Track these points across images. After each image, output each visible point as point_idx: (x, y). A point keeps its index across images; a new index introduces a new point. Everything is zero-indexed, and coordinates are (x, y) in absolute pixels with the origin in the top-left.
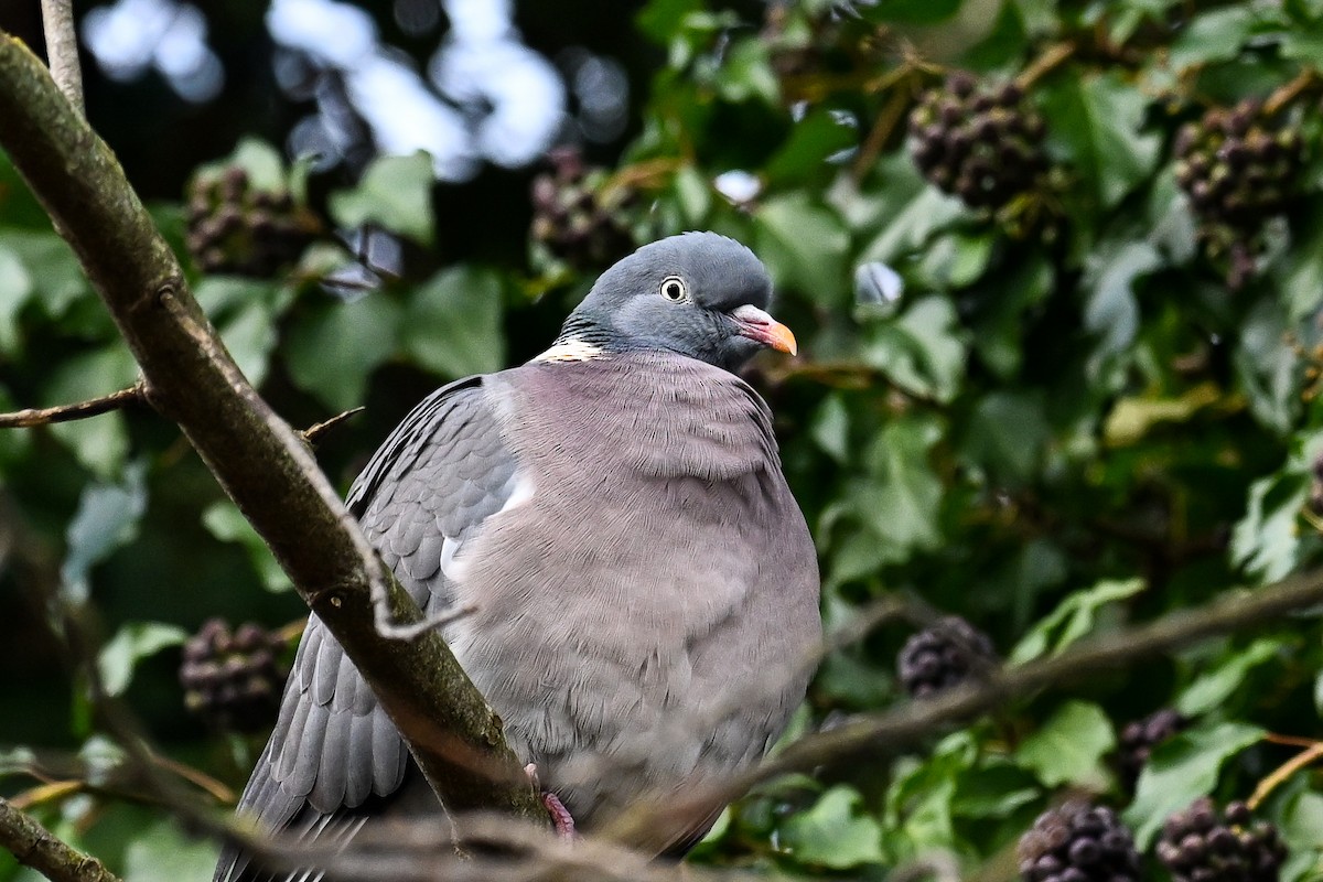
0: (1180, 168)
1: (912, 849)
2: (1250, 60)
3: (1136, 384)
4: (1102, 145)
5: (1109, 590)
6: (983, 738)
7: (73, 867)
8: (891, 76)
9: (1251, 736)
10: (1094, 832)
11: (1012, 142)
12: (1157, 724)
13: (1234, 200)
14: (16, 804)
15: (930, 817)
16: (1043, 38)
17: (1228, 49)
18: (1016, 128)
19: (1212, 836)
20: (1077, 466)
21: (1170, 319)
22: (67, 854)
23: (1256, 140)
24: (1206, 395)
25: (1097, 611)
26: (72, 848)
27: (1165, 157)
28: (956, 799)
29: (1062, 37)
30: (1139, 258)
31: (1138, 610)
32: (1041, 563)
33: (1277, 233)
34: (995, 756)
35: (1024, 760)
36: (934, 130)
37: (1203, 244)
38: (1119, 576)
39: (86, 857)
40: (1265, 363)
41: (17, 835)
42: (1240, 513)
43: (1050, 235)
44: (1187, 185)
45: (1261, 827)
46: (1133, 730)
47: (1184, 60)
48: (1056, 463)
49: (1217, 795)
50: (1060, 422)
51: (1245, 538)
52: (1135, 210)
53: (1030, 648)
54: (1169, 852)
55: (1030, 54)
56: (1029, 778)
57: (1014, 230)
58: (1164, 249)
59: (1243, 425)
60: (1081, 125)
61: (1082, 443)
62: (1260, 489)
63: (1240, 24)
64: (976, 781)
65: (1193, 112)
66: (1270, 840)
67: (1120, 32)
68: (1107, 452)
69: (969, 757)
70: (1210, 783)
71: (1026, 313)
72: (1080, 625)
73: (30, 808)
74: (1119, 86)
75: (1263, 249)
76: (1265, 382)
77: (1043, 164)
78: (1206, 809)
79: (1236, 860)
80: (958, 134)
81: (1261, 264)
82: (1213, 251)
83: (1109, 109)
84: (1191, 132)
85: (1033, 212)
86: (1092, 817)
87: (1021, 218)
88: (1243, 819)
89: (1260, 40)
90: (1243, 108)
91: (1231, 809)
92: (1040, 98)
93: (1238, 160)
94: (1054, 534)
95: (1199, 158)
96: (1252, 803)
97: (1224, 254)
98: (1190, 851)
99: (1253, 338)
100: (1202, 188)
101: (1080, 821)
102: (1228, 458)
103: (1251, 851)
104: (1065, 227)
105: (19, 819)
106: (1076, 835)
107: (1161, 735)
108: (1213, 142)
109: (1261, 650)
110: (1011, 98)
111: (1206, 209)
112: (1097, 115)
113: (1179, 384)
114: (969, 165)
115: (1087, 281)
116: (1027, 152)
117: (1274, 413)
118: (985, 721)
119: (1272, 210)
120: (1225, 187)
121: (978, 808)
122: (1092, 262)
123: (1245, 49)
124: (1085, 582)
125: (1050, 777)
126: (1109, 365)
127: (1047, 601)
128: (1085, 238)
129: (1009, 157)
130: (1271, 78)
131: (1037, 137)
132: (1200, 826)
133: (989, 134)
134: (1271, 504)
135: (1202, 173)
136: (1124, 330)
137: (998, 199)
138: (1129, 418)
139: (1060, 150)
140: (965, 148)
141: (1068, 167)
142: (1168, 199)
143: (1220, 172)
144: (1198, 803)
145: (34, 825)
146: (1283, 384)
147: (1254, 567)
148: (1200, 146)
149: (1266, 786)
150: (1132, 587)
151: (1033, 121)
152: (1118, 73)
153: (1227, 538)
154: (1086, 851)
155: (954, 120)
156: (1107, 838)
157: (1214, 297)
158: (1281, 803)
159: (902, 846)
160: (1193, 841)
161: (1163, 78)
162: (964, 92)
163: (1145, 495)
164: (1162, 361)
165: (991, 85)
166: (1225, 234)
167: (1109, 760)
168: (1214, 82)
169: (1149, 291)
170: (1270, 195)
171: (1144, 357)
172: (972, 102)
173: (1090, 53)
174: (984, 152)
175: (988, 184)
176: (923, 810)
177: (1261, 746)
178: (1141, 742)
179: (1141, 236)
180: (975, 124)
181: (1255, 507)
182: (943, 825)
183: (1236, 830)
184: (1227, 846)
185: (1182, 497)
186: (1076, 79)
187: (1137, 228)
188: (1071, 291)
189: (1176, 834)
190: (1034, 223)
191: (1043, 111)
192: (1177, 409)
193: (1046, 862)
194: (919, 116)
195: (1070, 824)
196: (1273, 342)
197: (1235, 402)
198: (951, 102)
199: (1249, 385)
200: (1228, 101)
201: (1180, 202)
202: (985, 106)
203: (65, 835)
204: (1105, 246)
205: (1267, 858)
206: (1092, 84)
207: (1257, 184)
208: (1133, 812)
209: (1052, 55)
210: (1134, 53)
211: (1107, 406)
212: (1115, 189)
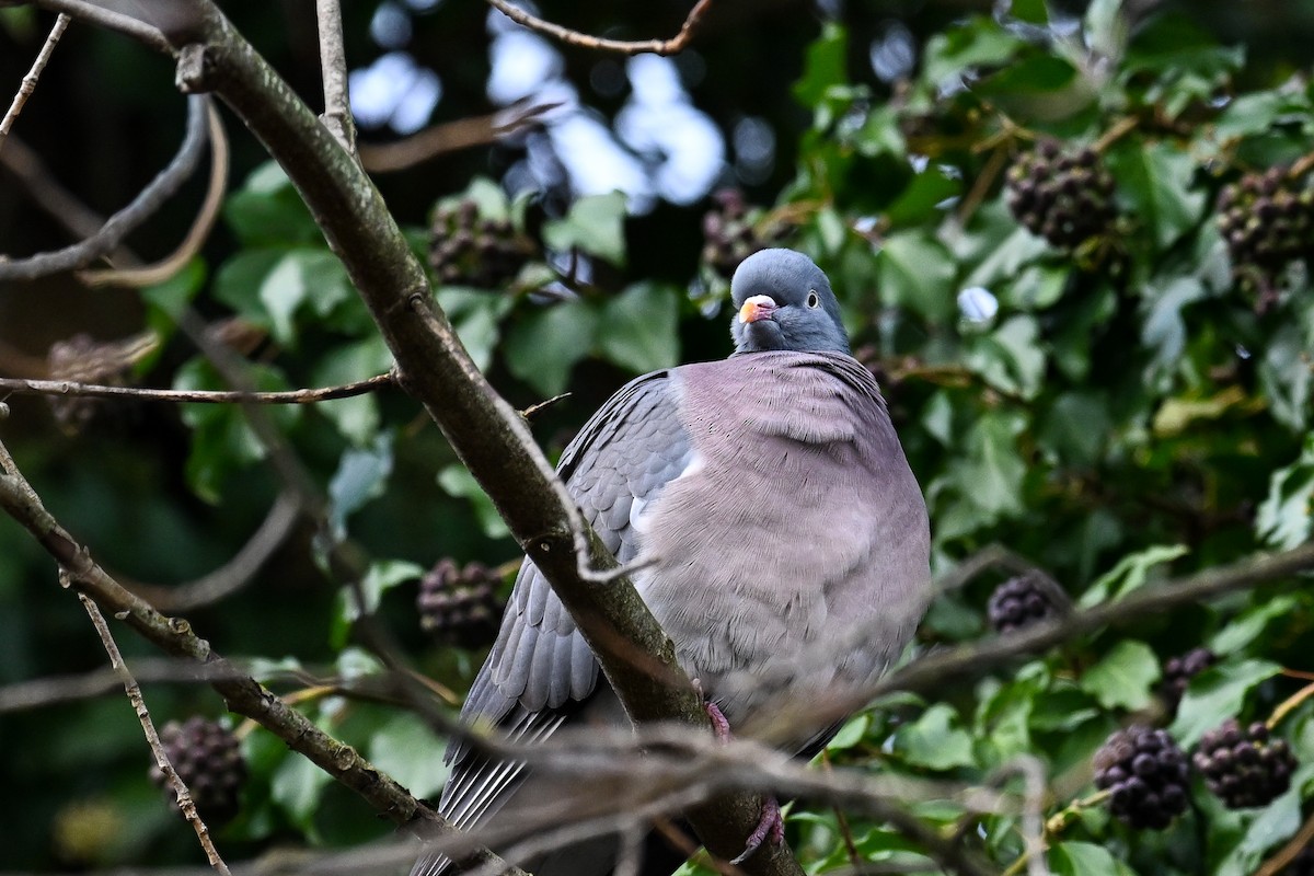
0: (1222, 220)
1: (998, 756)
2: (1277, 135)
3: (1180, 387)
4: (1159, 198)
5: (1160, 553)
6: (1055, 668)
7: (332, 752)
8: (991, 141)
9: (1270, 670)
10: (1153, 749)
11: (1088, 195)
12: (1192, 660)
13: (1263, 246)
14: (286, 700)
15: (1012, 729)
16: (1112, 111)
17: (1261, 125)
18: (1091, 184)
19: (1238, 749)
20: (1130, 451)
21: (1208, 337)
22: (327, 742)
23: (1283, 199)
24: (1234, 396)
25: (1149, 570)
26: (331, 738)
27: (1209, 209)
28: (1033, 714)
29: (1129, 112)
30: (1186, 289)
31: (1178, 568)
32: (1102, 529)
33: (1296, 272)
34: (1064, 682)
35: (1088, 686)
36: (1026, 184)
37: (1238, 280)
38: (1168, 542)
39: (343, 746)
40: (1286, 375)
41: (290, 728)
42: (1264, 495)
43: (1116, 269)
44: (1226, 233)
45: (1277, 743)
46: (1174, 664)
47: (1225, 133)
48: (1115, 450)
49: (1243, 718)
50: (1119, 417)
51: (1268, 516)
52: (1184, 252)
53: (1094, 596)
54: (1204, 761)
55: (1104, 126)
56: (1091, 701)
57: (1086, 265)
58: (1207, 283)
59: (1264, 422)
60: (1143, 183)
61: (1137, 434)
62: (1280, 477)
63: (1270, 106)
64: (1049, 702)
65: (1232, 175)
66: (1283, 754)
67: (1173, 109)
68: (1156, 442)
69: (1044, 682)
70: (1237, 707)
71: (1094, 330)
72: (1135, 580)
73: (297, 704)
74: (1173, 152)
75: (1286, 285)
76: (1285, 391)
77: (1112, 213)
78: (1234, 728)
79: (1256, 769)
80: (1045, 188)
81: (1284, 297)
82: (1246, 286)
83: (1165, 171)
84: (1231, 191)
85: (1102, 252)
86: (1151, 737)
87: (1092, 255)
88: (1263, 736)
89: (1286, 119)
90: (1273, 173)
91: (1254, 728)
92: (1111, 160)
93: (1268, 215)
94: (1114, 505)
95: (1237, 212)
96: (1270, 724)
97: (1254, 289)
98: (1220, 761)
99: (1276, 355)
100: (1238, 236)
101: (1142, 741)
102: (1249, 448)
103: (1269, 762)
104: (1128, 263)
105: (290, 714)
106: (1138, 751)
107: (1197, 669)
108: (1248, 199)
109: (1279, 605)
110: (1088, 160)
111: (1239, 253)
112: (1156, 176)
113: (1214, 388)
114: (1052, 213)
115: (1144, 307)
116: (1100, 203)
117: (1291, 414)
118: (1055, 653)
119: (1293, 254)
120: (1258, 235)
121: (1049, 723)
122: (1148, 291)
123: (1275, 126)
124: (1140, 546)
125: (1109, 701)
126: (1159, 374)
127: (1108, 559)
128: (1143, 271)
129: (1085, 207)
130: (1293, 150)
131: (1108, 192)
132: (1229, 741)
133: (1070, 188)
134: (1289, 489)
135: (1239, 224)
136: (1173, 347)
137: (1074, 241)
138: (1173, 415)
139: (1126, 202)
140: (1050, 199)
141: (1131, 216)
142: (1211, 243)
143: (1253, 224)
144: (1226, 724)
145: (300, 718)
146: (1300, 393)
147: (1274, 539)
148: (1238, 202)
149: (1281, 711)
150: (1178, 551)
151: (1105, 179)
152: (1171, 142)
153: (1253, 513)
154: (1145, 764)
155: (1042, 176)
156: (1163, 754)
157: (1244, 320)
158: (1293, 725)
159: (989, 752)
160: (1223, 753)
161: (1208, 148)
162: (1051, 154)
163: (1182, 474)
164: (1202, 371)
165: (1072, 148)
166: (1254, 272)
167: (1155, 688)
168: (1249, 152)
169: (1193, 316)
170: (1292, 242)
171: (1188, 368)
172: (1058, 162)
173: (1150, 125)
174: (1066, 202)
175: (1068, 228)
176: (1004, 724)
177: (1277, 679)
178: (1180, 673)
179: (1189, 273)
180: (1059, 180)
181: (1275, 491)
182: (1022, 736)
183: (1256, 745)
184: (1250, 758)
185: (1212, 478)
186: (1139, 145)
187: (1185, 266)
188: (1131, 313)
189: (1210, 748)
190: (1103, 260)
191: (1113, 171)
192: (1212, 408)
193: (1114, 772)
194: (1015, 173)
195: (1134, 742)
196: (1292, 359)
197: (1258, 404)
198: (1040, 162)
199: (1271, 390)
200: (1261, 168)
201: (1220, 246)
202: (1067, 166)
203: (323, 726)
204: (1160, 280)
205: (1281, 768)
206: (1152, 150)
207: (1283, 234)
208: (1176, 728)
209: (1121, 126)
210: (1184, 127)
211: (1157, 404)
212: (1169, 234)
